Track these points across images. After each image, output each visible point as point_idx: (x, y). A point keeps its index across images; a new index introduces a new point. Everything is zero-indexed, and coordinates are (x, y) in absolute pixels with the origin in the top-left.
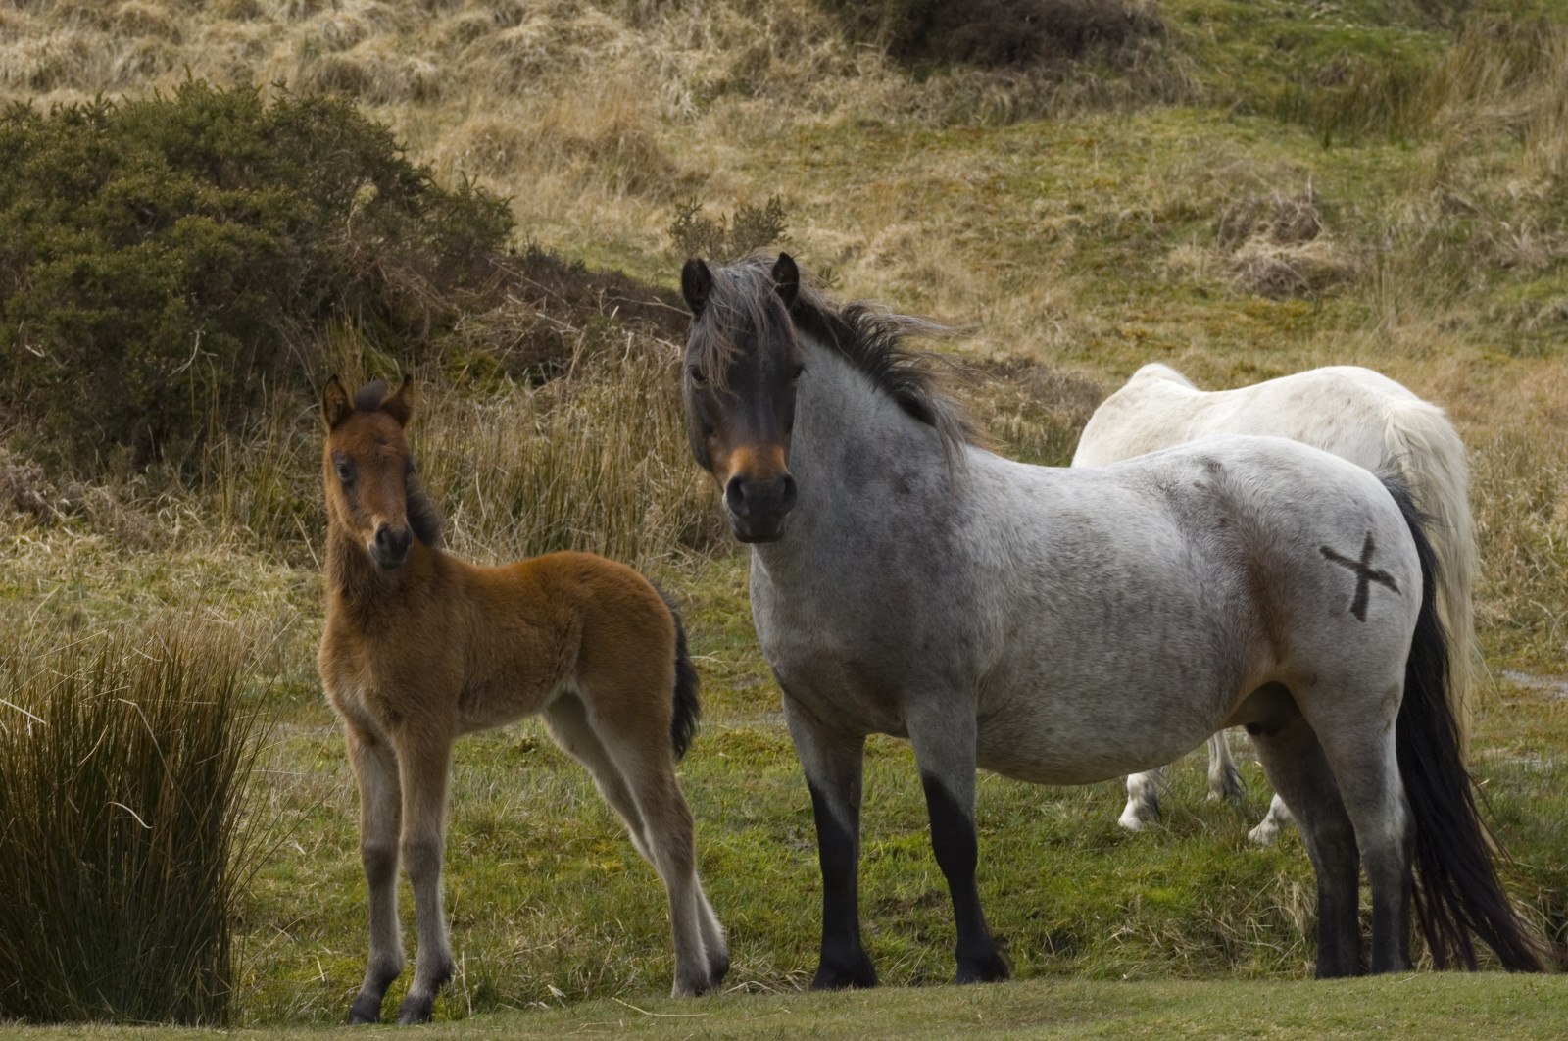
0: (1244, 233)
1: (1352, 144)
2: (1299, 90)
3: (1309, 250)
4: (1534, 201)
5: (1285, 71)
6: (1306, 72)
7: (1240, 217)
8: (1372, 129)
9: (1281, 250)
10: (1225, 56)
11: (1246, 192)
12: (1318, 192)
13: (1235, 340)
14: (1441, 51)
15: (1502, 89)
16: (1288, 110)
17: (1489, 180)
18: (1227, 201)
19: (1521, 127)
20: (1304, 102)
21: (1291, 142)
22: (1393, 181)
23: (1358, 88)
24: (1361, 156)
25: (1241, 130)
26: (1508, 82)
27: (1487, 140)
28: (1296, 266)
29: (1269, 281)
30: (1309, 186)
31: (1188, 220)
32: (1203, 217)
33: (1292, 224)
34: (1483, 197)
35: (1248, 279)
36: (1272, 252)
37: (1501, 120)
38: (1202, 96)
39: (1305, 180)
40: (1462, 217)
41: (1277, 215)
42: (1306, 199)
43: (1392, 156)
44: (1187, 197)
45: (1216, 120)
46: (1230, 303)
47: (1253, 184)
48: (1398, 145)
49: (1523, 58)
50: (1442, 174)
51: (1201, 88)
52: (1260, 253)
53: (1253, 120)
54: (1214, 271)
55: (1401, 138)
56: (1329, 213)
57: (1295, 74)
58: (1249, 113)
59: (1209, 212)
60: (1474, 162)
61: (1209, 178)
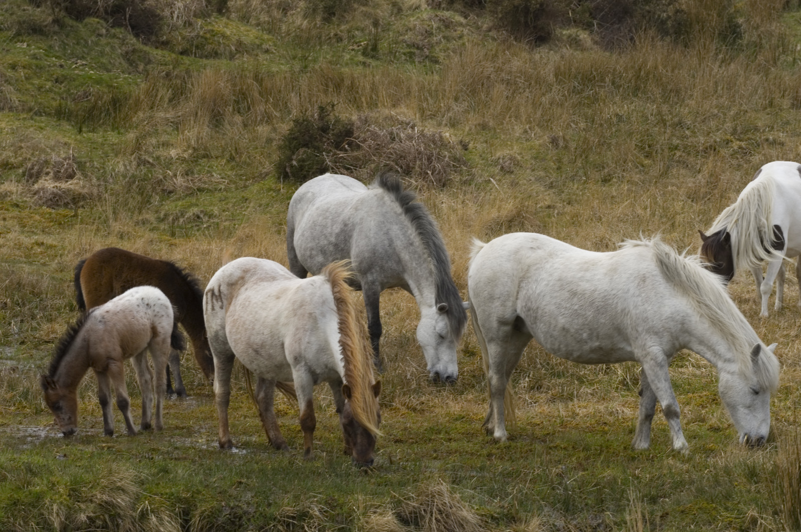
0: (38, 176)
1: (93, 131)
2: (66, 104)
3: (71, 184)
4: (184, 160)
5: (59, 94)
6: (70, 95)
7: (36, 168)
8: (103, 124)
9: (57, 184)
10: (29, 86)
11: (40, 155)
12: (76, 155)
13: (33, 229)
14: (137, 84)
15: (168, 104)
16: (61, 114)
17: (161, 149)
18: (30, 159)
19: (177, 123)
20: (69, 110)
21: (62, 130)
22: (113, 149)
23: (96, 102)
24: (97, 137)
25: (37, 124)
26: (170, 101)
27: (160, 129)
28: (64, 192)
29: (51, 200)
30: (71, 152)
31: (10, 169)
32: (18, 168)
33: (62, 171)
34: (158, 158)
35: (40, 198)
36: (52, 186)
37: (167, 119)
38: (17, 107)
39: (69, 149)
40: (148, 168)
41: (55, 167)
42: (69, 159)
43: (113, 137)
44: (10, 157)
45: (24, 119)
46: (31, 211)
47: (43, 151)
48: (116, 131)
49: (178, 89)
50: (138, 147)
51: (17, 102)
52: (47, 185)
53: (43, 118)
54: (24, 195)
55: (117, 128)
56: (81, 166)
57: (64, 96)
58: (41, 115)
59: (21, 165)
60: (154, 141)
61: (21, 148)
